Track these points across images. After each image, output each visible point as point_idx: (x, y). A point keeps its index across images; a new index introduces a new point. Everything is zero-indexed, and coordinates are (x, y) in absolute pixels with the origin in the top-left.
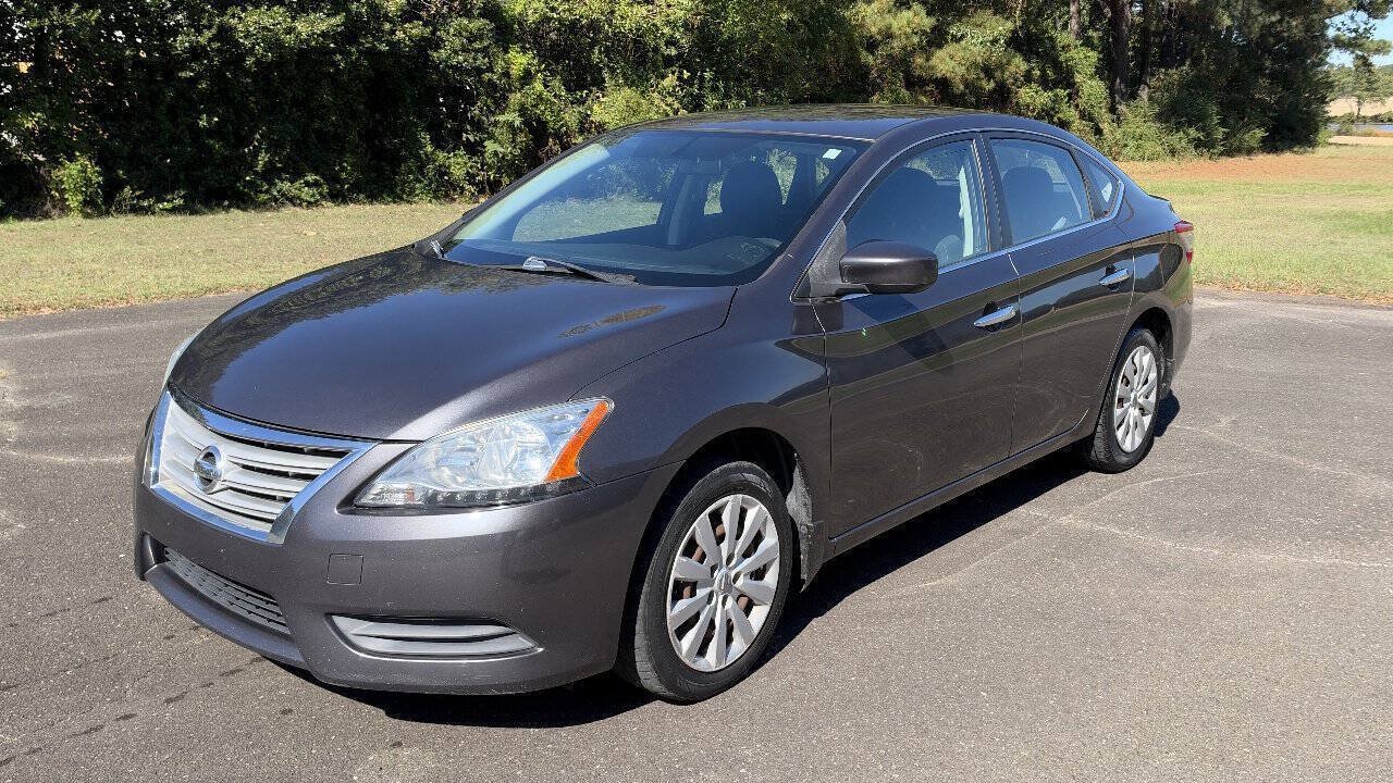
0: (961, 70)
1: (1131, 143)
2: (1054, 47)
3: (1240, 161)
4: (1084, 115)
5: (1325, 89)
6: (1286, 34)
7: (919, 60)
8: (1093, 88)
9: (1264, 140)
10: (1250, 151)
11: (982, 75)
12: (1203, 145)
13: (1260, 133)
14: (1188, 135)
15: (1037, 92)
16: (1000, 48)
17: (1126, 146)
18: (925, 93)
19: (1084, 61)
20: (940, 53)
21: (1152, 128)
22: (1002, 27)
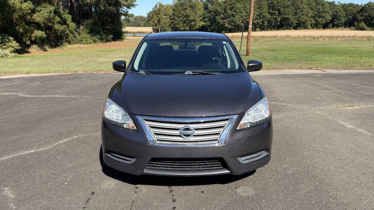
0: (43, 20)
1: (84, 40)
2: (60, 13)
3: (109, 43)
4: (71, 32)
5: (121, 25)
6: (112, 12)
7: (29, 17)
8: (73, 25)
9: (112, 38)
10: (110, 41)
11: (48, 21)
12: (101, 39)
13: (112, 36)
14: (97, 37)
15: (60, 26)
16: (52, 14)
17: (82, 40)
18: (32, 26)
19: (68, 17)
20: (34, 15)
21: (88, 36)
22: (52, 8)
